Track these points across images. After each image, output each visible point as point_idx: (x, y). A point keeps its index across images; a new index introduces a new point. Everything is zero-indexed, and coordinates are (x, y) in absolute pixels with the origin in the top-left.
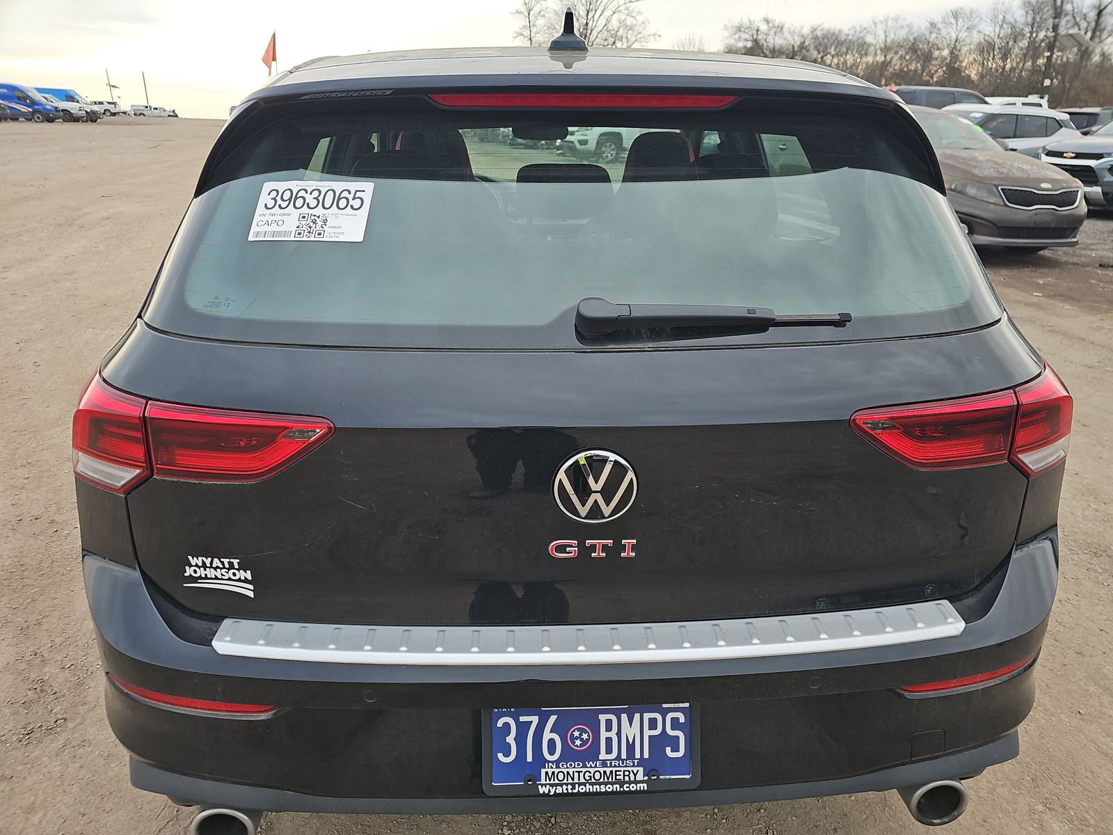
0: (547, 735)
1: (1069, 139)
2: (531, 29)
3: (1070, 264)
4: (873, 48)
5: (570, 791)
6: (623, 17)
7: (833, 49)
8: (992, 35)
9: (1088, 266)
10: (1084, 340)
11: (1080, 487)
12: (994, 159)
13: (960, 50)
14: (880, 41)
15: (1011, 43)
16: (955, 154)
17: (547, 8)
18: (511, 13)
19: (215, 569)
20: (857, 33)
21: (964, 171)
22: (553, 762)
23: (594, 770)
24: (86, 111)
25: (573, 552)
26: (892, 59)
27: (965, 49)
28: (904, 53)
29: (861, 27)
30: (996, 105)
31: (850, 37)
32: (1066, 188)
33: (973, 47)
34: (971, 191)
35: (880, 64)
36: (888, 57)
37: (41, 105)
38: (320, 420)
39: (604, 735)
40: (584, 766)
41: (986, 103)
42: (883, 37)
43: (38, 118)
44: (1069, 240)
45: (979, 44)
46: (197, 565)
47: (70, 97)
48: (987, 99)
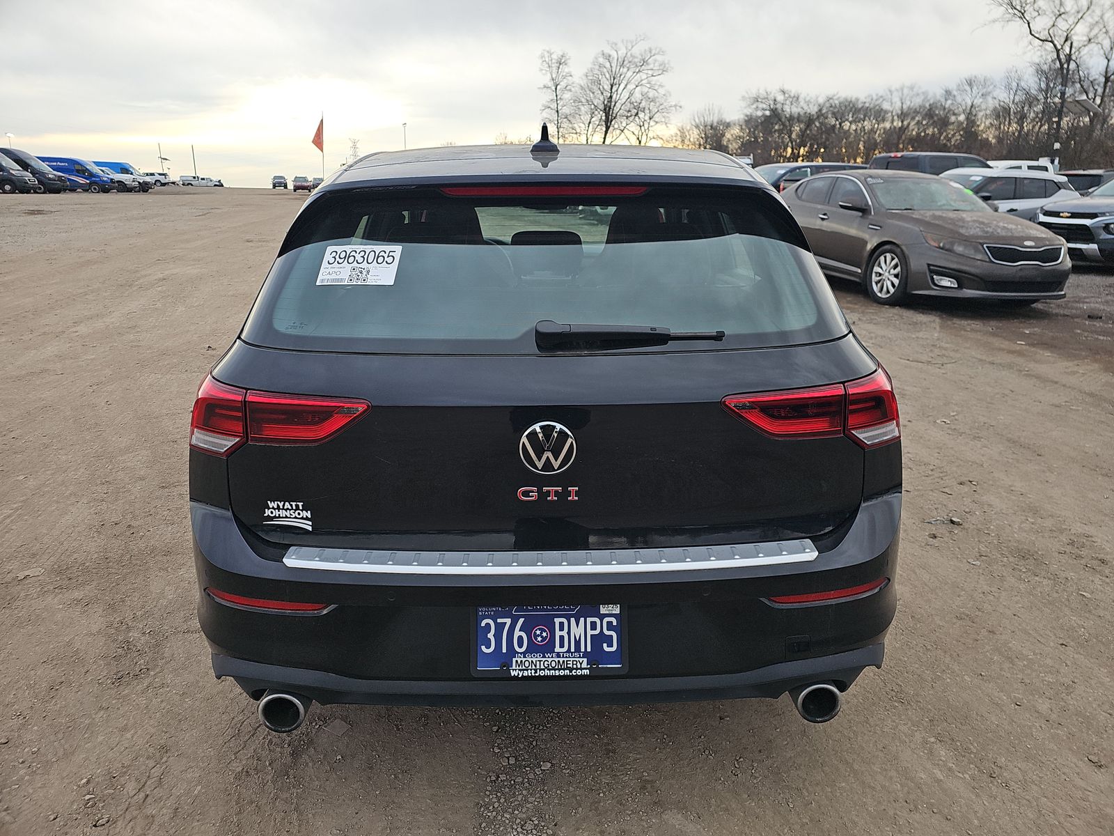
0: (517, 633)
1: (1068, 199)
2: (558, 102)
3: (1061, 316)
4: (890, 114)
5: (533, 675)
6: (645, 90)
7: (850, 115)
8: (1007, 101)
9: (1077, 317)
10: (1056, 383)
11: (1023, 505)
12: (981, 220)
13: (975, 115)
14: (897, 108)
15: (1026, 108)
16: (944, 215)
17: (573, 83)
18: (539, 88)
19: (286, 510)
20: (874, 101)
21: (952, 231)
22: (521, 653)
23: (551, 660)
24: (139, 182)
25: (534, 496)
26: (909, 124)
27: (980, 114)
28: (920, 118)
29: (877, 95)
30: (1000, 168)
31: (867, 105)
32: (1048, 246)
33: (988, 112)
34: (959, 249)
35: (897, 130)
36: (905, 123)
37: (98, 177)
38: (362, 401)
39: (558, 633)
40: (544, 657)
41: (989, 167)
42: (899, 104)
43: (95, 189)
44: (1055, 293)
45: (995, 109)
46: (273, 508)
47: (125, 169)
48: (989, 163)
